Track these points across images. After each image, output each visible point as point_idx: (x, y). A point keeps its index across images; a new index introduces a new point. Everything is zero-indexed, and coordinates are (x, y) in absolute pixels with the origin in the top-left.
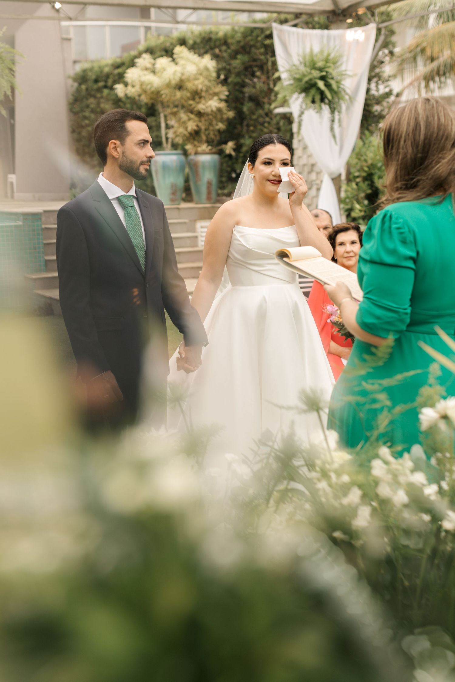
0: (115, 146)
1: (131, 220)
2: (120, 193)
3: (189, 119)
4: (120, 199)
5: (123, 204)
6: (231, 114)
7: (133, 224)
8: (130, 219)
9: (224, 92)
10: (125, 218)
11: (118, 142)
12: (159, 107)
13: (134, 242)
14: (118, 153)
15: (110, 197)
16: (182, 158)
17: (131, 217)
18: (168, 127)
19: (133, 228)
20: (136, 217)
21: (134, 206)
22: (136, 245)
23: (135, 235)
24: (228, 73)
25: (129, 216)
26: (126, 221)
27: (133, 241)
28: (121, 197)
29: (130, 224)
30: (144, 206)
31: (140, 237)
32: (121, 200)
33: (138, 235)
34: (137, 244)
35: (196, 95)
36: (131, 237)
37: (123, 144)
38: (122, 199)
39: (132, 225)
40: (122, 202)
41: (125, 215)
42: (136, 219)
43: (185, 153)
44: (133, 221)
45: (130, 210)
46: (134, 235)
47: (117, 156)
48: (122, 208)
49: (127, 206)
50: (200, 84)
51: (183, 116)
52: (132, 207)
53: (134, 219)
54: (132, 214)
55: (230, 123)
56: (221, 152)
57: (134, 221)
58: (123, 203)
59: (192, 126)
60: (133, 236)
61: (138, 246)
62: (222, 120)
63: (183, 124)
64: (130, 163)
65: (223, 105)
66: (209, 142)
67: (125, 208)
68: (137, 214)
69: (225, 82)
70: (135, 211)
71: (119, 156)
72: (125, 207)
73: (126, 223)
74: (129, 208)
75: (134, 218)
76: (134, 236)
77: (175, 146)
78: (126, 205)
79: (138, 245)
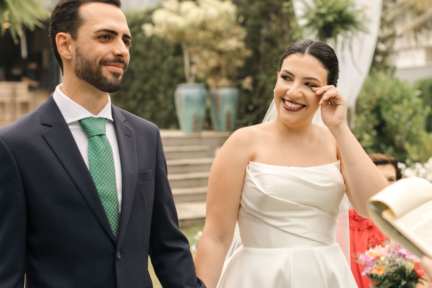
0: (64, 41)
1: (98, 156)
2: (84, 114)
3: (211, 56)
4: (83, 123)
5: (87, 131)
6: (248, 53)
7: (101, 161)
8: (95, 154)
9: (243, 32)
10: (89, 152)
11: (68, 35)
12: (184, 46)
13: (100, 189)
14: (70, 52)
15: (68, 120)
16: (204, 91)
17: (97, 151)
18: (192, 63)
19: (99, 168)
20: (105, 151)
21: (105, 135)
22: (103, 193)
23: (103, 178)
24: (247, 17)
25: (95, 149)
26: (89, 156)
27: (98, 188)
28: (84, 121)
29: (94, 162)
30: (125, 135)
31: (111, 182)
32: (84, 125)
33: (106, 178)
34: (105, 193)
35: (218, 35)
36: (95, 181)
37: (74, 37)
38: (86, 124)
39: (99, 164)
40: (85, 128)
41: (88, 148)
42: (105, 155)
43: (207, 87)
44: (100, 157)
45: (96, 141)
46: (100, 178)
47: (69, 56)
48: (87, 136)
49: (92, 134)
50: (220, 25)
51: (206, 54)
52: (100, 135)
53: (102, 155)
54: (99, 147)
55: (249, 61)
56: (239, 87)
57: (102, 157)
58: (87, 129)
59: (213, 62)
60: (99, 181)
61: (107, 195)
62: (241, 58)
63: (206, 61)
64: (86, 63)
65: (241, 45)
66: (229, 77)
67: (89, 138)
68: (108, 147)
69: (243, 24)
70: (105, 142)
71: (71, 55)
72: (89, 135)
73: (89, 161)
74: (95, 137)
75: (101, 153)
76: (101, 180)
77: (198, 81)
78: (91, 132)
79: (107, 193)
